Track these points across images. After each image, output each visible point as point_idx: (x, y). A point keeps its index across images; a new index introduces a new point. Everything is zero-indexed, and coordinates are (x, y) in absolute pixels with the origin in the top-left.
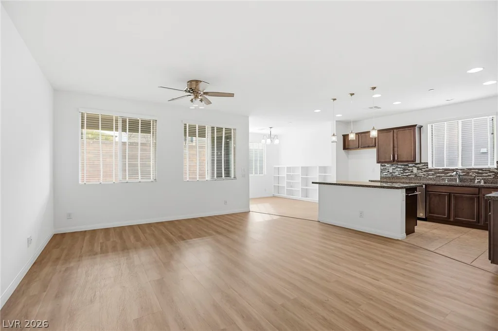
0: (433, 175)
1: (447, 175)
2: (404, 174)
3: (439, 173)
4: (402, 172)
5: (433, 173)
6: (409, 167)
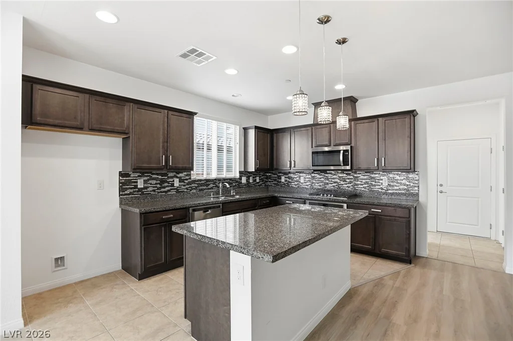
1: (209, 187)
2: (163, 190)
3: (201, 186)
4: (158, 186)
5: (196, 185)
6: (169, 178)
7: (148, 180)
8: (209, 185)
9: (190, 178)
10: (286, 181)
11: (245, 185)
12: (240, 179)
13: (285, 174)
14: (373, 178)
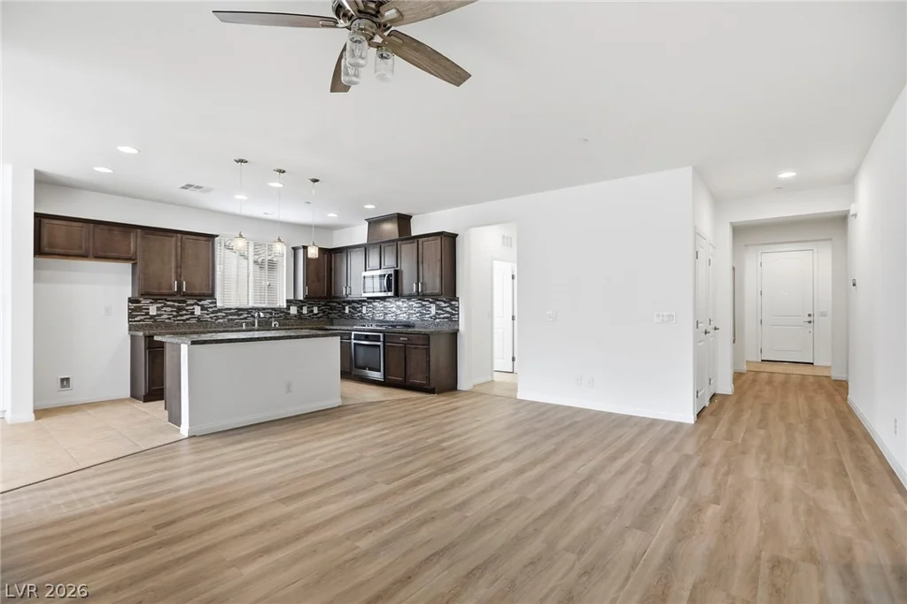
0: (224, 317)
1: (241, 317)
2: (180, 318)
3: (232, 314)
4: (174, 313)
5: (224, 314)
6: (188, 305)
7: (162, 307)
8: (241, 314)
9: (216, 307)
10: (350, 311)
11: (295, 316)
12: (288, 308)
13: (349, 303)
14: (424, 305)
